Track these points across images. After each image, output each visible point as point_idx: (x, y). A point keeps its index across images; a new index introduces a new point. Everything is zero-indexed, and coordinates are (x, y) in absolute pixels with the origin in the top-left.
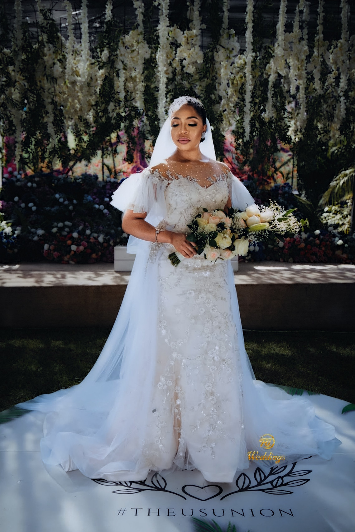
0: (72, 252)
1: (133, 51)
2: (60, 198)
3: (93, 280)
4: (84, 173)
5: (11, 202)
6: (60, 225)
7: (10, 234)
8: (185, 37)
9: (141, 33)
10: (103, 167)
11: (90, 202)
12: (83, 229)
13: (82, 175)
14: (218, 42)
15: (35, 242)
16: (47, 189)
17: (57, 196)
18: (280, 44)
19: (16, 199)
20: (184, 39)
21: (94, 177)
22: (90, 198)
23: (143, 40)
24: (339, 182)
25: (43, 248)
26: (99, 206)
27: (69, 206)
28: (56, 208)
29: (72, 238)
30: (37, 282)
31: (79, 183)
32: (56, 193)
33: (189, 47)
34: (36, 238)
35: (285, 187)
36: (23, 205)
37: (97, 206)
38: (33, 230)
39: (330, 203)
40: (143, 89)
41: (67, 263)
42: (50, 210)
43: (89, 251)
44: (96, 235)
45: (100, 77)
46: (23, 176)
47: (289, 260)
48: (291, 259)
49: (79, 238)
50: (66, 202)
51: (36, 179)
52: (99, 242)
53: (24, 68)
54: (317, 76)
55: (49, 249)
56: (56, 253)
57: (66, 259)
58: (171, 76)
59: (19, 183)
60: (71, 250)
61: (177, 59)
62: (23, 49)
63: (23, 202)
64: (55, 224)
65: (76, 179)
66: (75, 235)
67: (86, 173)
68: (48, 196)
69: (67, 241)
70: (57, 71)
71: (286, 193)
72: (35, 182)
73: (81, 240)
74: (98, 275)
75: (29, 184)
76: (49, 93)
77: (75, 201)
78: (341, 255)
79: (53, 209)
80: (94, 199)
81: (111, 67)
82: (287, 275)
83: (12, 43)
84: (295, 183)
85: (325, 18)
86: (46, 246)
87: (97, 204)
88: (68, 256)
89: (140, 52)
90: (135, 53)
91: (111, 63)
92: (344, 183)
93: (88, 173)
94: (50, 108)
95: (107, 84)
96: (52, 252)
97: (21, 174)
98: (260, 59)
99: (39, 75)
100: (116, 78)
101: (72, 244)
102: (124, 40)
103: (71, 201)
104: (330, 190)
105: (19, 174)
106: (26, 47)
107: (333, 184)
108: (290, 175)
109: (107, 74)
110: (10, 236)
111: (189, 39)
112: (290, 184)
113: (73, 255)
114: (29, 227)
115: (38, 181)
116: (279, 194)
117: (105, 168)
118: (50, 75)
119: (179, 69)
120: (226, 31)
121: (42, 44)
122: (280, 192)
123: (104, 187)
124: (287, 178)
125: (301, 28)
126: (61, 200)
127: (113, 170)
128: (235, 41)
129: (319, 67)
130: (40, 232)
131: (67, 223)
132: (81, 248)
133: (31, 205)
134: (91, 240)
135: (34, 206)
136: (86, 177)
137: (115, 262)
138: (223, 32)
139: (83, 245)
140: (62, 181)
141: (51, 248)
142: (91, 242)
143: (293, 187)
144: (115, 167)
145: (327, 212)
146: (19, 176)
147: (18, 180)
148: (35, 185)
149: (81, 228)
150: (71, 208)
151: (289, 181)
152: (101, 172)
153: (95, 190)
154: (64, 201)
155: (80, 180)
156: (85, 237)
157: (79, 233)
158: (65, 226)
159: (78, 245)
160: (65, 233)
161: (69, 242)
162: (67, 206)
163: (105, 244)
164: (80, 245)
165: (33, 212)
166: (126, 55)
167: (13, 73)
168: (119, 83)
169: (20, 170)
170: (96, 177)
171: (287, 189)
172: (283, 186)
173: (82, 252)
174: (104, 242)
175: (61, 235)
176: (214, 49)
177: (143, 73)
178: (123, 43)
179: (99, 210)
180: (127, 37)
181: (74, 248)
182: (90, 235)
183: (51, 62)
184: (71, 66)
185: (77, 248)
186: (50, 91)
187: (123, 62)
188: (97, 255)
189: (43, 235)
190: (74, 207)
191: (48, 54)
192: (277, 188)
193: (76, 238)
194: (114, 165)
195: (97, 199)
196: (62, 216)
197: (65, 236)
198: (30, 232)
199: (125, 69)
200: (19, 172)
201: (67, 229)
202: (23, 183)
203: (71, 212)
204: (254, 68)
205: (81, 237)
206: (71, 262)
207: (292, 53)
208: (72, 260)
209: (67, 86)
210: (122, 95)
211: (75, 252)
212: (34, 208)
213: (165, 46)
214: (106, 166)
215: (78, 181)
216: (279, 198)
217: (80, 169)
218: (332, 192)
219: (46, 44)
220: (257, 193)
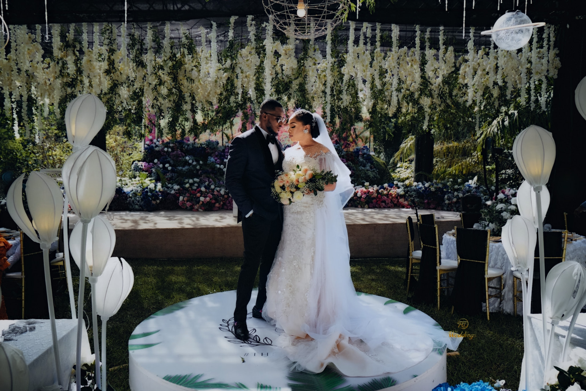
0: (201, 203)
1: (248, 60)
2: (189, 159)
3: (220, 222)
4: (208, 139)
5: (151, 164)
6: (191, 181)
7: (153, 189)
8: (284, 50)
9: (253, 48)
10: (223, 135)
11: (213, 162)
12: (208, 184)
13: (206, 141)
14: (307, 54)
15: (172, 194)
16: (180, 153)
17: (187, 158)
18: (351, 54)
19: (156, 161)
20: (284, 52)
21: (215, 143)
22: (212, 159)
23: (255, 53)
24: (407, 145)
25: (179, 199)
26: (220, 165)
27: (197, 166)
28: (187, 167)
29: (200, 191)
30: (180, 223)
31: (204, 147)
32: (186, 156)
33: (287, 57)
34: (173, 192)
35: (364, 149)
36: (161, 166)
37: (218, 166)
38: (169, 185)
39: (401, 160)
40: (255, 86)
41: (197, 210)
42: (182, 169)
43: (214, 201)
44: (218, 189)
45: (224, 78)
46: (161, 143)
47: (365, 206)
48: (367, 205)
49: (206, 192)
50: (195, 163)
51: (171, 145)
52: (221, 194)
53: (171, 72)
54: (377, 77)
55: (183, 200)
56: (188, 203)
57: (196, 207)
58: (274, 76)
59: (157, 148)
60: (199, 201)
61: (278, 65)
62: (171, 59)
63: (161, 163)
64: (187, 180)
65: (201, 144)
66: (203, 189)
67: (209, 140)
68: (180, 158)
69: (197, 194)
70: (195, 75)
71: (365, 154)
72: (170, 147)
73: (208, 193)
74: (222, 218)
75: (166, 149)
76: (188, 89)
77: (201, 162)
78: (404, 202)
79: (184, 169)
80: (216, 160)
81: (232, 72)
82: (360, 216)
83: (163, 55)
84: (372, 146)
85: (381, 37)
86: (181, 198)
87: (218, 164)
88: (198, 205)
89: (252, 61)
90: (249, 62)
91: (232, 68)
92: (411, 145)
93: (211, 140)
94: (188, 99)
95: (230, 84)
96: (185, 202)
97: (159, 141)
98: (337, 65)
99: (181, 77)
100: (235, 80)
101: (201, 196)
102: (241, 53)
103: (198, 161)
104: (400, 150)
105: (157, 141)
106: (173, 57)
107: (402, 146)
108: (368, 140)
109: (229, 76)
110: (154, 190)
111: (287, 51)
112: (368, 147)
113: (202, 204)
114: (167, 183)
115: (173, 147)
116: (359, 155)
117: (224, 135)
118: (189, 78)
119: (279, 71)
120: (313, 46)
121: (183, 55)
122: (360, 153)
123: (224, 150)
124: (366, 143)
125: (365, 44)
126: (190, 161)
127: (231, 137)
128: (319, 53)
129: (378, 71)
130: (176, 187)
131: (196, 179)
132: (208, 199)
133: (167, 165)
134: (215, 193)
135: (170, 166)
136: (209, 143)
137: (234, 209)
138: (311, 47)
139: (209, 197)
140: (191, 146)
141: (185, 199)
142: (215, 195)
143: (370, 149)
144: (232, 135)
145: (399, 167)
146: (157, 143)
147: (157, 146)
148: (170, 150)
149: (207, 183)
150: (198, 167)
151: (367, 145)
152: (221, 139)
153: (217, 153)
154: (193, 162)
155: (204, 145)
156: (210, 190)
157: (205, 187)
158: (195, 182)
159: (205, 197)
160: (195, 188)
161: (198, 195)
162: (195, 166)
163: (226, 196)
164: (207, 197)
165: (169, 171)
166: (243, 63)
167: (162, 76)
168: (238, 83)
169: (158, 138)
170: (217, 143)
171: (365, 151)
172: (362, 149)
173: (208, 202)
174: (225, 194)
175: (192, 189)
176: (305, 58)
177: (255, 75)
178: (241, 55)
179: (220, 169)
180: (243, 50)
181: (202, 199)
182: (214, 189)
183: (190, 69)
184: (204, 71)
185: (205, 199)
186: (189, 88)
187: (240, 68)
188: (219, 204)
189: (179, 189)
190: (200, 167)
191: (188, 63)
192: (358, 150)
193: (203, 192)
194: (232, 133)
195: (218, 160)
196: (191, 174)
197: (195, 190)
198: (168, 188)
199: (242, 72)
200: (157, 139)
201: (196, 185)
202: (160, 148)
203: (198, 170)
204: (332, 70)
205: (208, 191)
206: (200, 210)
207: (359, 61)
208: (201, 208)
209: (200, 83)
210: (240, 91)
211: (203, 202)
212: (170, 168)
213: (270, 57)
214: (225, 134)
215: (203, 146)
216: (360, 158)
217: (205, 137)
218: (402, 153)
219: (186, 55)
220: (343, 154)
